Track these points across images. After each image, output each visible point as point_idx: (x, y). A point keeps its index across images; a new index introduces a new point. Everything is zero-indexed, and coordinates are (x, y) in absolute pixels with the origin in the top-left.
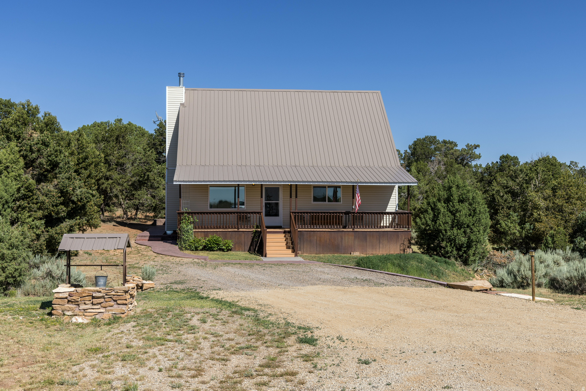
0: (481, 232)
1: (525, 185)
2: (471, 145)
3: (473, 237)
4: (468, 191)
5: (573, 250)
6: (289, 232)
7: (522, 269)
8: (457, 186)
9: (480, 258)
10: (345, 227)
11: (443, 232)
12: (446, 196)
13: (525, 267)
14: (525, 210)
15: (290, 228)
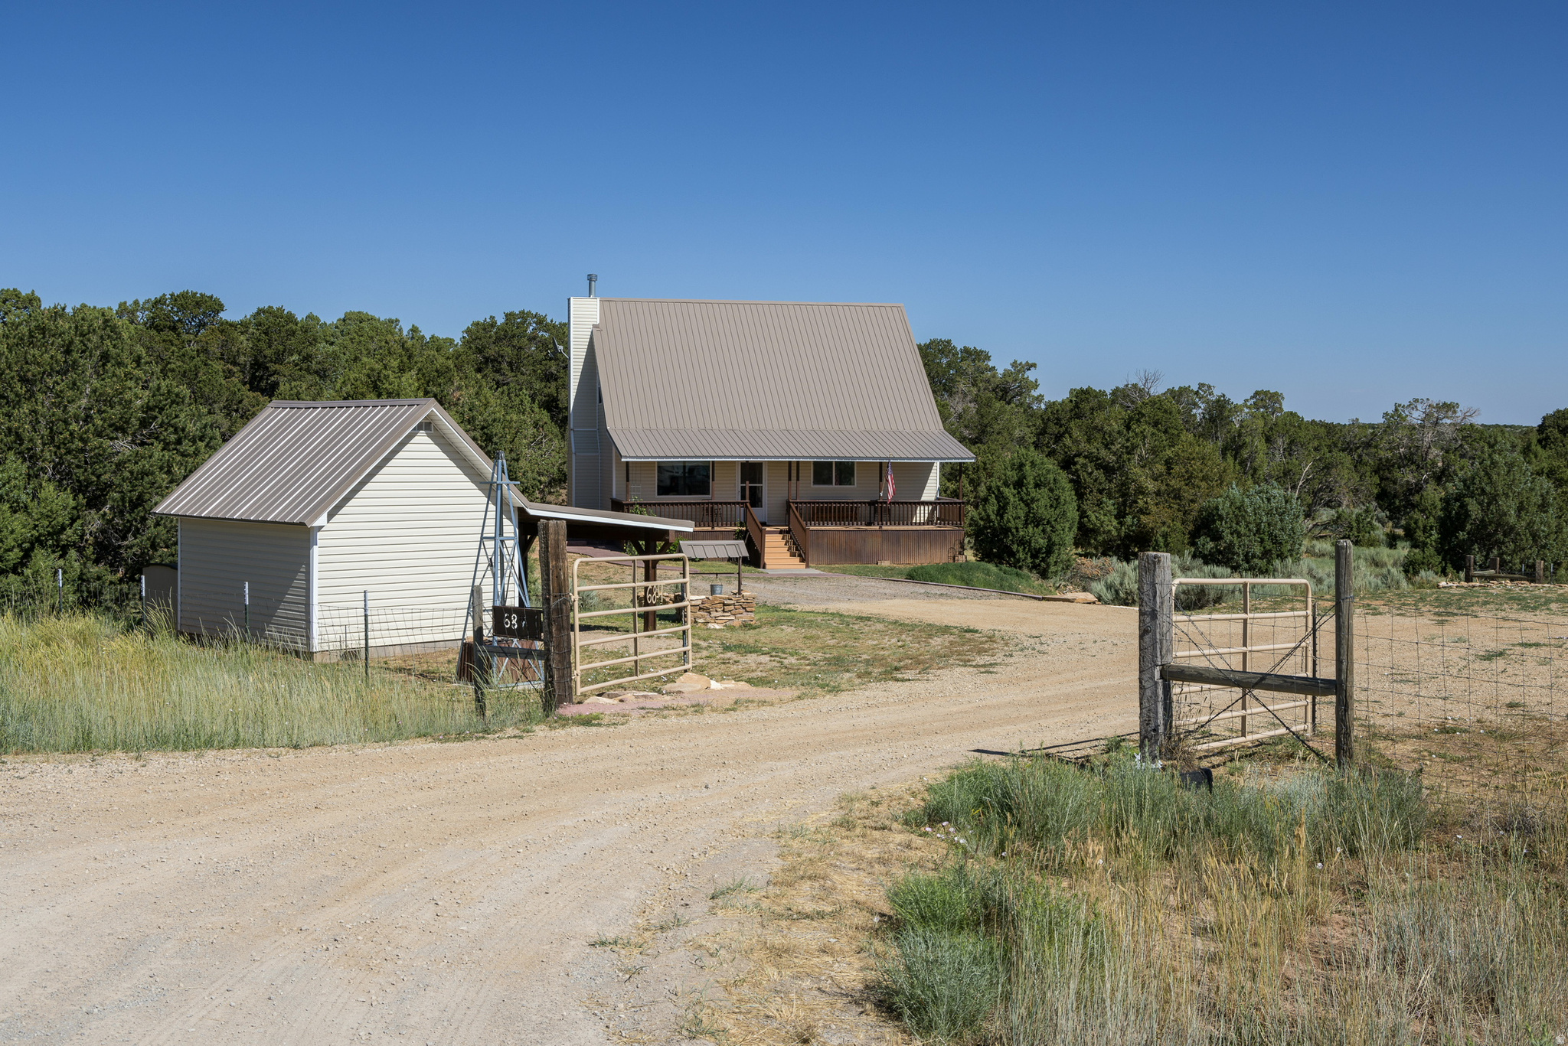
0: (1067, 529)
1: (1125, 456)
2: (1021, 363)
3: (1055, 538)
4: (1048, 471)
5: (1194, 557)
6: (788, 532)
7: (1126, 581)
8: (1032, 462)
9: (1063, 569)
10: (869, 524)
11: (1014, 530)
12: (1016, 478)
13: (1130, 578)
14: (1124, 495)
15: (788, 525)
